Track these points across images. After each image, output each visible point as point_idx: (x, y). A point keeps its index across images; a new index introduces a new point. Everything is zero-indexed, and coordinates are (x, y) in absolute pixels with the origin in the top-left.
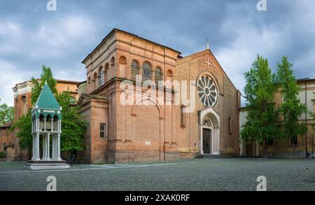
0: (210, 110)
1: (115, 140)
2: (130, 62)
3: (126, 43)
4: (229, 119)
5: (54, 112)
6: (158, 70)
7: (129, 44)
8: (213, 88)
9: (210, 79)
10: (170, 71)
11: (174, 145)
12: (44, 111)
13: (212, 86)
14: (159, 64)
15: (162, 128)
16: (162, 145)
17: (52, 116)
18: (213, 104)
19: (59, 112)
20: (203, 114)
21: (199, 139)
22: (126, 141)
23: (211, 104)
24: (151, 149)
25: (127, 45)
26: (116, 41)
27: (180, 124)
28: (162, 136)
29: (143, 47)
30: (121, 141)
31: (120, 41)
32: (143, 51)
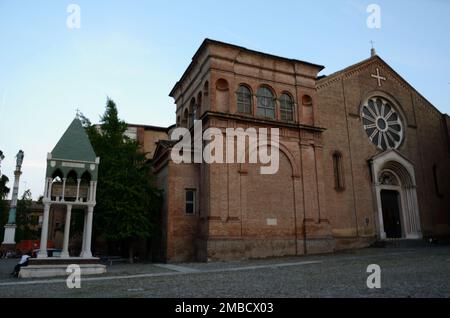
0: (392, 156)
1: (209, 218)
2: (234, 87)
3: (226, 59)
4: (434, 168)
5: (83, 166)
6: (286, 98)
7: (231, 61)
8: (394, 117)
9: (384, 102)
10: (307, 98)
11: (323, 224)
12: (64, 164)
13: (390, 114)
14: (287, 88)
15: (299, 195)
16: (300, 224)
17: (80, 174)
18: (397, 144)
19: (92, 167)
20: (378, 163)
21: (376, 210)
22: (228, 219)
23: (392, 145)
24: (279, 232)
25: (229, 63)
26: (210, 56)
27: (333, 184)
28: (299, 207)
29: (258, 64)
30: (219, 218)
31: (216, 57)
32: (257, 71)
